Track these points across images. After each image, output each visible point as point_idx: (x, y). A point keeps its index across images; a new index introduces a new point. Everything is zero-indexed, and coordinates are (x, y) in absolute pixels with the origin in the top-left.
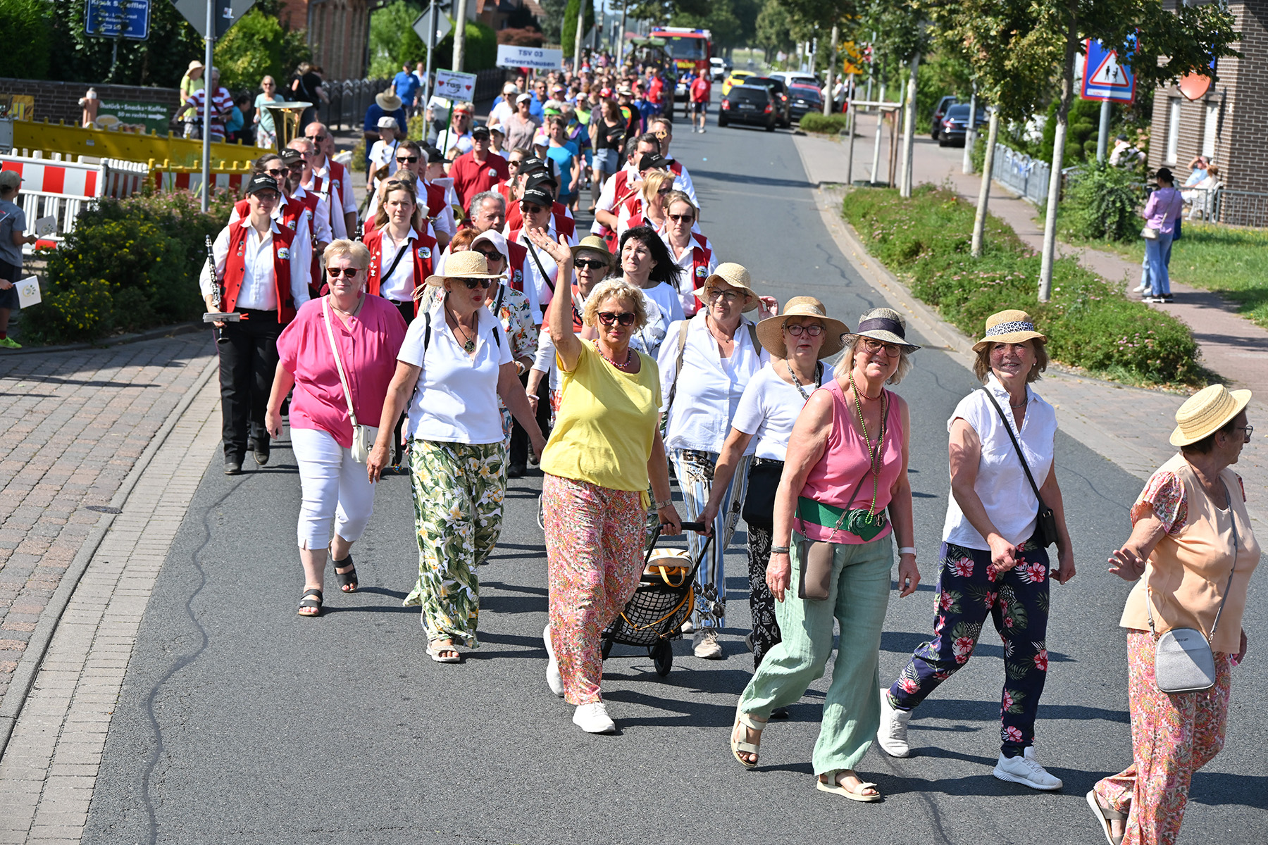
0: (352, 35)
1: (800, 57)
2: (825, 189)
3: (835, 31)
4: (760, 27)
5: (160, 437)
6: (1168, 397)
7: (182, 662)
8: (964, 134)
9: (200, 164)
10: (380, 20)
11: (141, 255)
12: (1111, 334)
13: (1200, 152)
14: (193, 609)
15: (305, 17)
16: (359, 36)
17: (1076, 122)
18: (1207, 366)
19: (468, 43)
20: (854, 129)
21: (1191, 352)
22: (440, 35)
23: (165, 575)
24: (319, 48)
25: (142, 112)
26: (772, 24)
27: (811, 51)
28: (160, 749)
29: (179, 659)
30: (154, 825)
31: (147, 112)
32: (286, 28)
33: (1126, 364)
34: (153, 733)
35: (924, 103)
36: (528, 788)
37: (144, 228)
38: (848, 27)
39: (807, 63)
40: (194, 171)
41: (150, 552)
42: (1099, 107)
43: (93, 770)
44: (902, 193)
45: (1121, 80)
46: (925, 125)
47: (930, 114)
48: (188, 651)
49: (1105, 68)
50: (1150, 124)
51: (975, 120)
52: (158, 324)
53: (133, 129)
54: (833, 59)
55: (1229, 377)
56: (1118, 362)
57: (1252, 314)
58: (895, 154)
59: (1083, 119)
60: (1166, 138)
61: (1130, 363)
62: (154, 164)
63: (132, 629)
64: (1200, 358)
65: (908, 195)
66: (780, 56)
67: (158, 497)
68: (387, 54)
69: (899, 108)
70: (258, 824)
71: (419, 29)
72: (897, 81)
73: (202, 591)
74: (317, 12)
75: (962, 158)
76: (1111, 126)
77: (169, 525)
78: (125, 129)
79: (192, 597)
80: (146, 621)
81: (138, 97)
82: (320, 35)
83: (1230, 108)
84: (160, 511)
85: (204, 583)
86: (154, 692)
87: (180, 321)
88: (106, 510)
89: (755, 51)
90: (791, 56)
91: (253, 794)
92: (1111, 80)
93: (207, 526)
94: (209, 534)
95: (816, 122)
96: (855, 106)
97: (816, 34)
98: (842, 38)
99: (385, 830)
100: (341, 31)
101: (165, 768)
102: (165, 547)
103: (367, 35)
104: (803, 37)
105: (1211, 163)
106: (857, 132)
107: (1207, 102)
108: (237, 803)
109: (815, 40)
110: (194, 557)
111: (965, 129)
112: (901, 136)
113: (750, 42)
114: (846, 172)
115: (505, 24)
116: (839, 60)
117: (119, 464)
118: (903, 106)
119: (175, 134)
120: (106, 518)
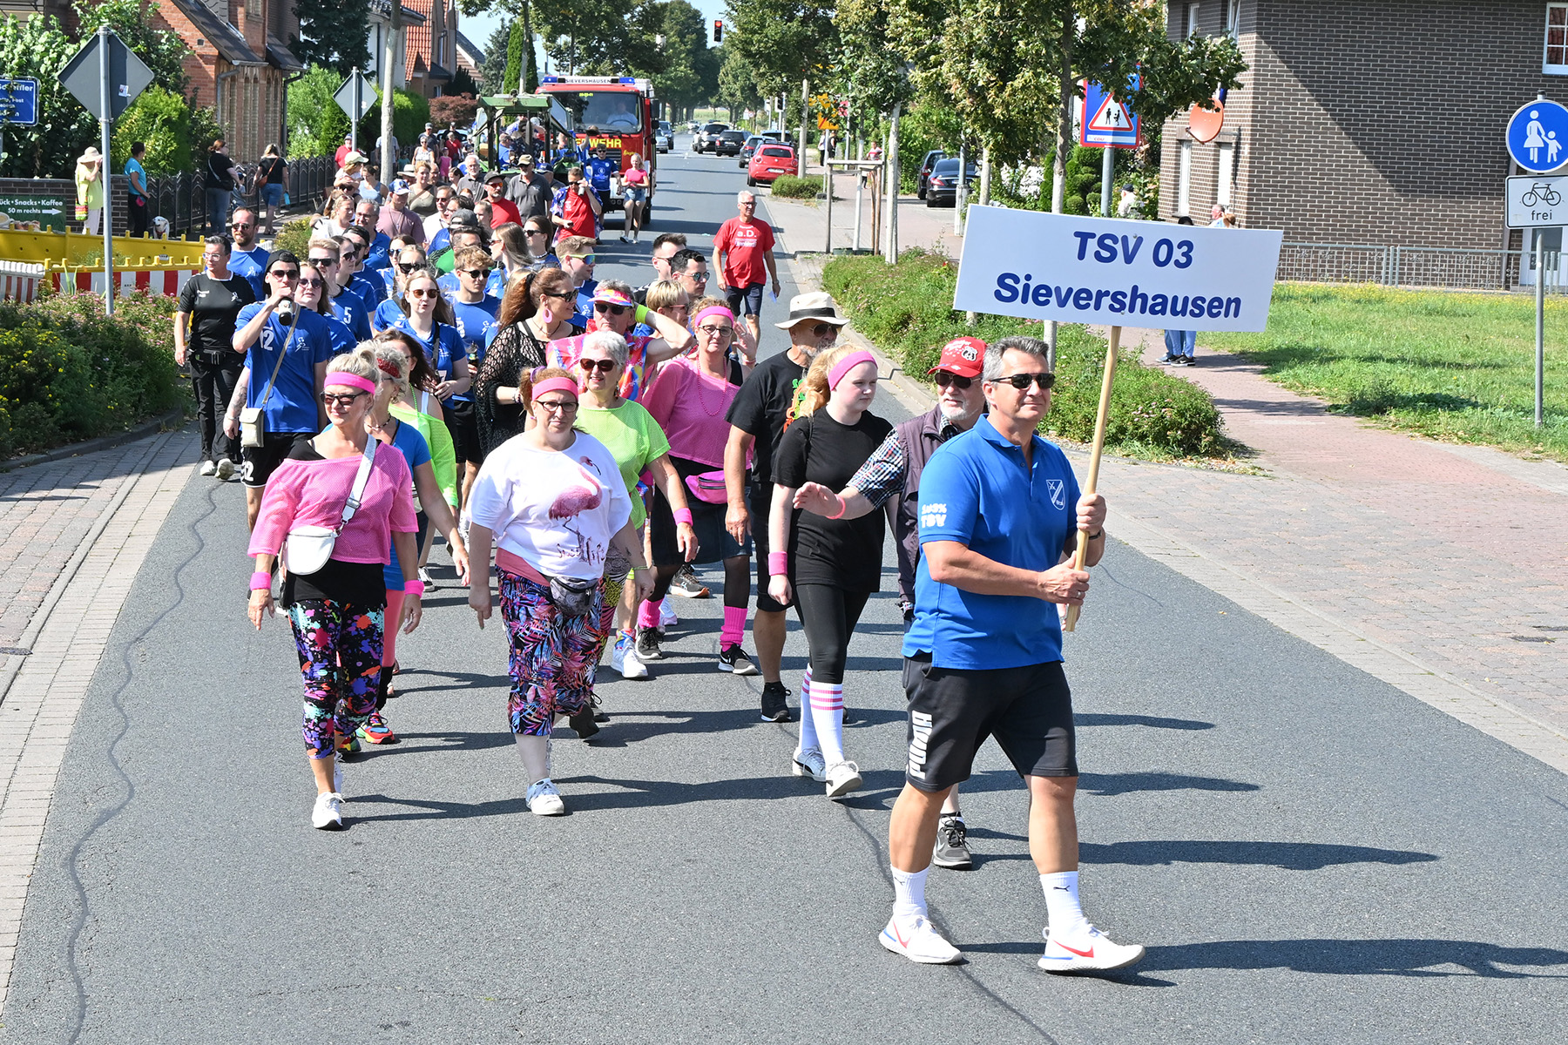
0: (267, 111)
1: (769, 114)
2: (802, 260)
3: (805, 82)
4: (723, 83)
5: (72, 569)
6: (1189, 472)
7: (107, 815)
8: (955, 192)
9: (101, 262)
10: (297, 93)
11: (41, 367)
12: (1123, 406)
13: (1214, 200)
14: (117, 756)
15: (213, 93)
16: (275, 112)
17: (1077, 173)
18: (1230, 436)
19: (398, 114)
20: (832, 192)
21: (1212, 420)
22: (366, 107)
23: (84, 719)
24: (230, 127)
25: (35, 207)
26: (735, 77)
27: (780, 107)
28: (85, 913)
29: (103, 812)
30: (82, 996)
31: (41, 207)
32: (192, 104)
33: (1142, 438)
34: (77, 896)
35: (908, 160)
36: (496, 935)
37: (43, 336)
38: (820, 79)
39: (777, 120)
40: (96, 270)
41: (65, 695)
42: (1101, 154)
43: (12, 940)
44: (888, 259)
45: (1124, 123)
46: (911, 184)
47: (916, 171)
48: (111, 804)
49: (1105, 111)
50: (1159, 171)
51: (965, 175)
52: (64, 443)
53: (25, 226)
54: (805, 115)
55: (1255, 447)
56: (1133, 436)
57: (1279, 376)
58: (878, 217)
59: (1083, 169)
60: (1176, 186)
61: (1146, 436)
62: (50, 265)
63: (49, 782)
64: (1223, 427)
65: (894, 262)
66: (747, 115)
67: (72, 635)
68: (307, 132)
69: (880, 166)
70: (198, 990)
71: (340, 100)
72: (877, 136)
73: (126, 735)
74: (227, 86)
75: (953, 218)
76: (1116, 174)
77: (86, 664)
78: (16, 227)
79: (114, 743)
80: (65, 771)
81: (30, 190)
82: (231, 112)
83: (1246, 150)
84: (75, 649)
85: (127, 727)
86: (76, 850)
87: (88, 437)
88: (14, 652)
89: (718, 109)
90: (759, 113)
91: (191, 957)
92: (1113, 124)
93: (128, 664)
94: (130, 673)
95: (790, 186)
96: (831, 165)
97: (785, 88)
98: (813, 89)
99: (341, 990)
100: (254, 107)
101: (91, 933)
102: (82, 690)
103: (283, 112)
104: (771, 91)
105: (1227, 211)
106: (835, 195)
107: (1220, 145)
108: (175, 968)
109: (784, 94)
110: (115, 698)
111: (955, 186)
112: (883, 197)
113: (713, 100)
114: (826, 239)
115: (439, 91)
116: (812, 116)
117: (27, 600)
118: (885, 163)
119: (73, 230)
120: (15, 660)
